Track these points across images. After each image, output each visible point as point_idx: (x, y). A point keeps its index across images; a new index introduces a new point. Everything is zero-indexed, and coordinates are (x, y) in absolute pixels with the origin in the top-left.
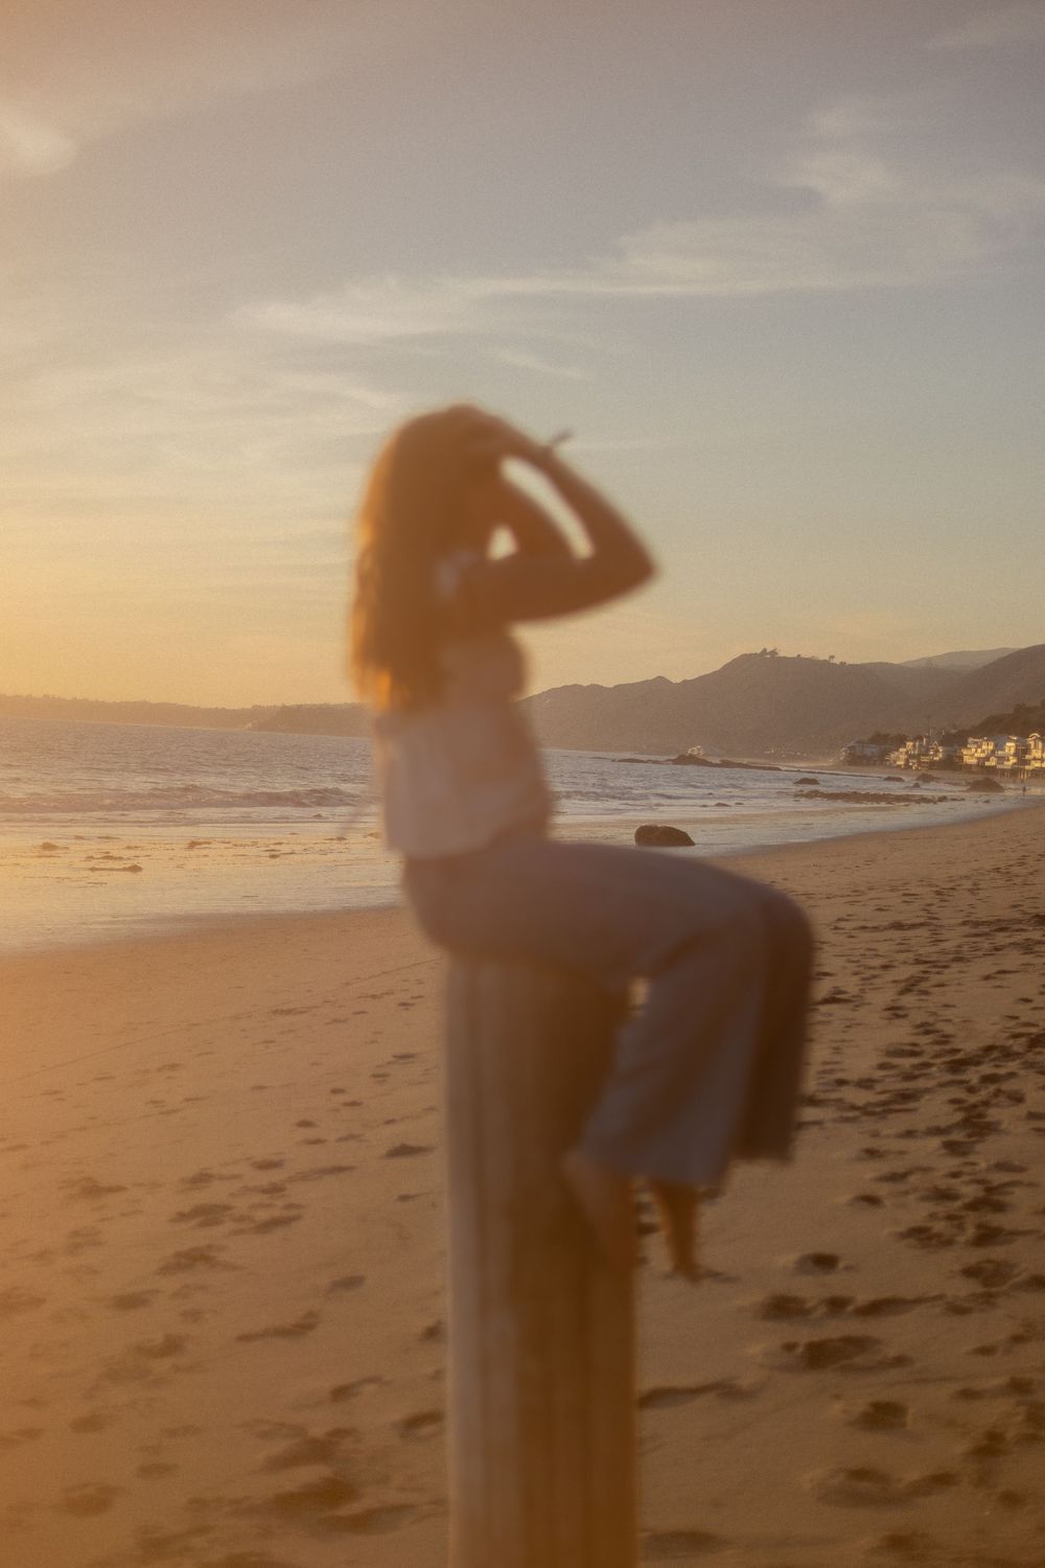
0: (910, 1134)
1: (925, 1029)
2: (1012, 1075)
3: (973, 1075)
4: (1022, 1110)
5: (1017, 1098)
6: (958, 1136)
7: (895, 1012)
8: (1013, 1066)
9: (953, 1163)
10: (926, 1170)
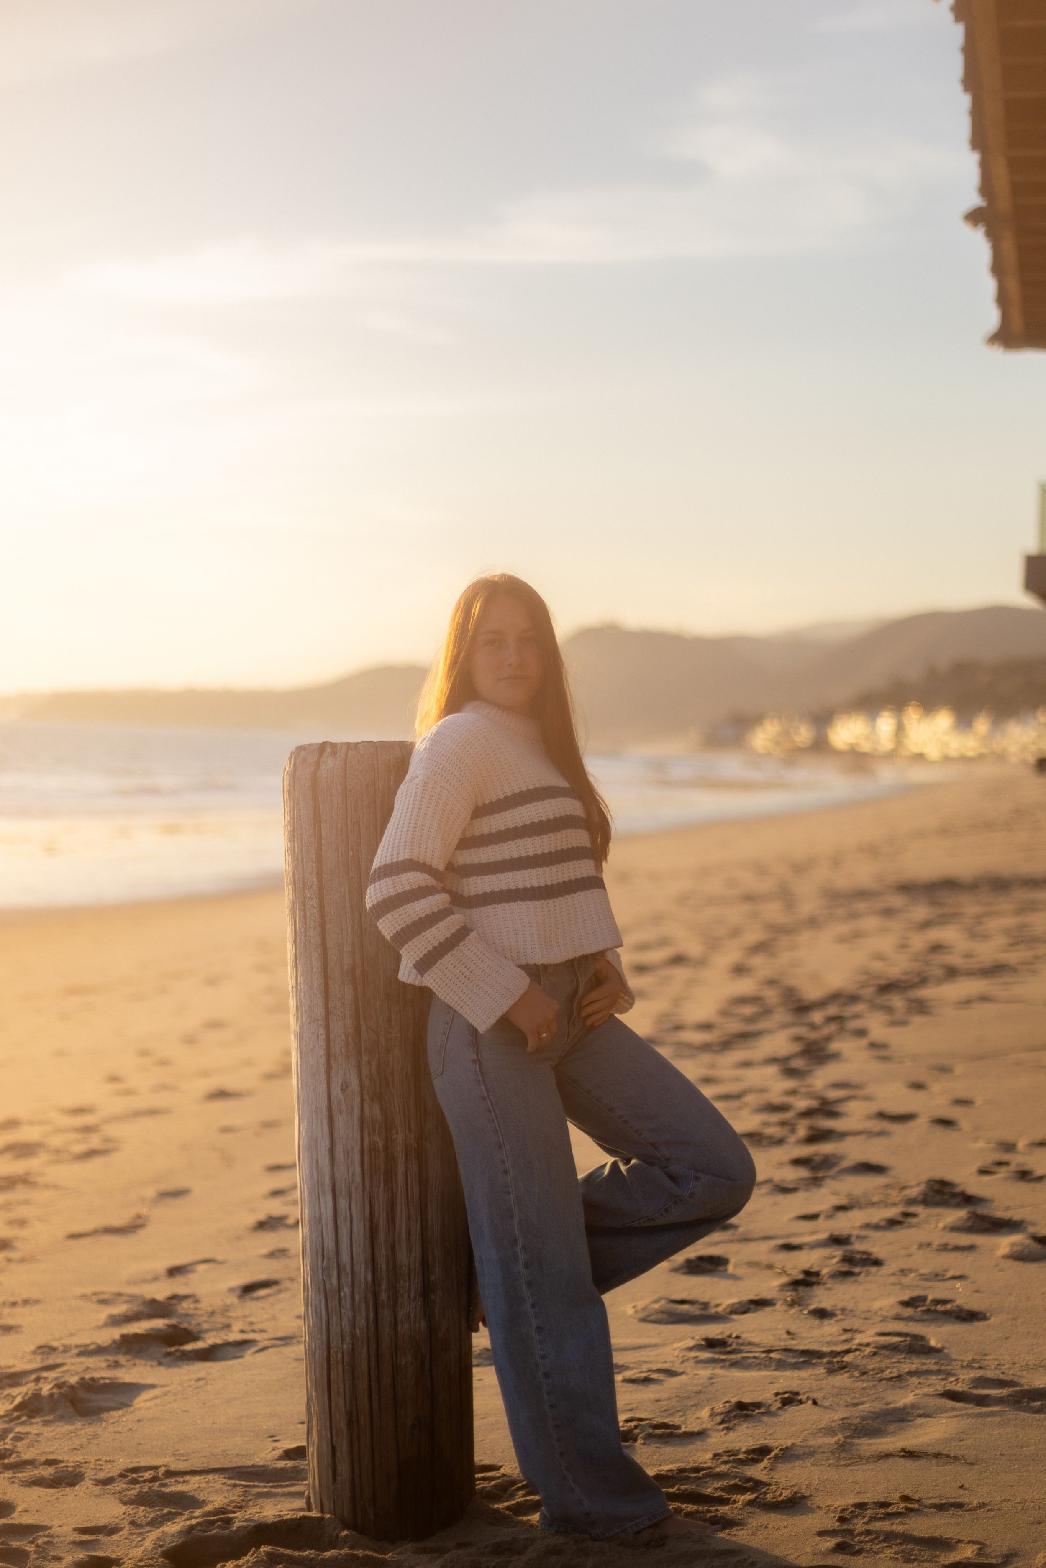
0: (747, 1064)
1: (771, 982)
2: (857, 1016)
3: (817, 1017)
4: (864, 1042)
5: (861, 1033)
6: (798, 1063)
7: (740, 970)
8: (859, 1008)
9: (790, 1084)
10: (762, 1091)
